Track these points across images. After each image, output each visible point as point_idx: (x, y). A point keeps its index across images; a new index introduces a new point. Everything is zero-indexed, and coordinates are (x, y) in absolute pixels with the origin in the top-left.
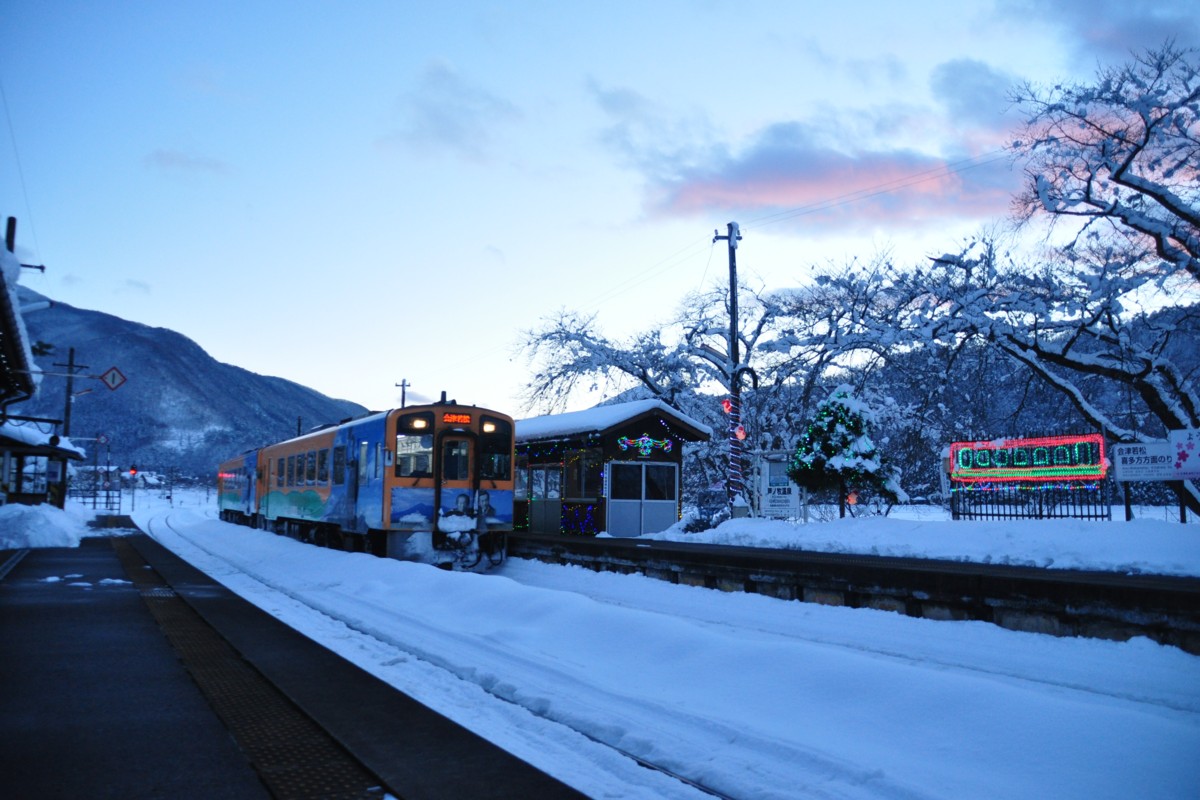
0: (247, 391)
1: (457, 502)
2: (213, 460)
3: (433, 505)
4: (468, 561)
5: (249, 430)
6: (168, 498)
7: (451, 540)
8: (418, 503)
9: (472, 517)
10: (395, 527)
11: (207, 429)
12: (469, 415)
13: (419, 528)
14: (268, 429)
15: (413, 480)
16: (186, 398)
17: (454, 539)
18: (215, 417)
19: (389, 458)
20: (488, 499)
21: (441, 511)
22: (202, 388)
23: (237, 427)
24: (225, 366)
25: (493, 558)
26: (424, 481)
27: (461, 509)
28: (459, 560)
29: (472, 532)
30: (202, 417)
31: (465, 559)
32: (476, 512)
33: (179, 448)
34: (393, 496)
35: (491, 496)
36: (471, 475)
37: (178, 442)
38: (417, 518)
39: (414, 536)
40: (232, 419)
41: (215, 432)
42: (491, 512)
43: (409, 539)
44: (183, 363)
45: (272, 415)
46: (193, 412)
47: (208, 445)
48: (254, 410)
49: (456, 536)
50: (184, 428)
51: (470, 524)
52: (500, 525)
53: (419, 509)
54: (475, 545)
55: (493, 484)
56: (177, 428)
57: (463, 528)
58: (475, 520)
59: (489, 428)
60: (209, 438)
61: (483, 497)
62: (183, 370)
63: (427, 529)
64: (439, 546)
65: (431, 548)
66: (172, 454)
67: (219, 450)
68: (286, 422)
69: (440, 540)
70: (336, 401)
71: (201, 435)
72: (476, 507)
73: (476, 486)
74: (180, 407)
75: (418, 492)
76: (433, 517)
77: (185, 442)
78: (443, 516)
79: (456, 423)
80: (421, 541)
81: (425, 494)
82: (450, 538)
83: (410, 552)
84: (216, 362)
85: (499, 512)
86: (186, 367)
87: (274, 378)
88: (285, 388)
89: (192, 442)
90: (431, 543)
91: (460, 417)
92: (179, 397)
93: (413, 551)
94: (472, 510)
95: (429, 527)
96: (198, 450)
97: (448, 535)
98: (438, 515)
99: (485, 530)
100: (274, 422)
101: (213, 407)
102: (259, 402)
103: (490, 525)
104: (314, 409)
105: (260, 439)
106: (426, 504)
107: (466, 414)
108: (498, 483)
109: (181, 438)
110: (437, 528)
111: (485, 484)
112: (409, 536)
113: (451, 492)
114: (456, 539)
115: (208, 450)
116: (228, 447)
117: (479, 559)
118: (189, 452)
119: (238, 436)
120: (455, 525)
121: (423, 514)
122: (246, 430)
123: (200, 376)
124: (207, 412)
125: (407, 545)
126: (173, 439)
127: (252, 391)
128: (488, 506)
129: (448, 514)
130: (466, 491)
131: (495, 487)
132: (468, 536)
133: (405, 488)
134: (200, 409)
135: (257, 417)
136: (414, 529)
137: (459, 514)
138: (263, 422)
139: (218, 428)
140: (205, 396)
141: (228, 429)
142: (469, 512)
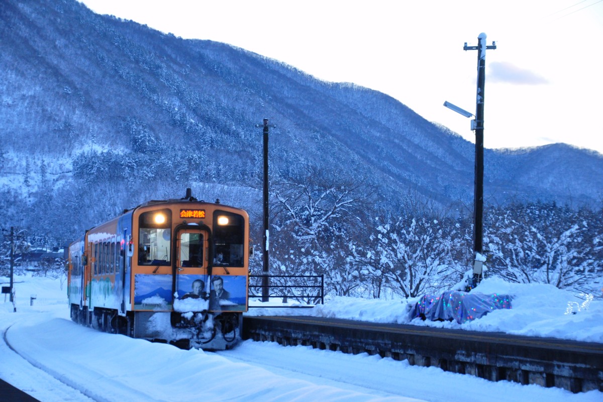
0: (154, 72)
1: (193, 286)
2: (92, 213)
3: (170, 288)
4: (203, 338)
5: (162, 152)
6: (6, 290)
7: (184, 319)
8: (158, 287)
9: (205, 299)
10: (139, 308)
11: (77, 152)
12: (204, 210)
13: (159, 309)
14: (199, 148)
15: (154, 268)
16: (34, 89)
17: (187, 319)
18: (94, 127)
19: (130, 250)
20: (222, 283)
21: (176, 295)
22: (63, 66)
23: (138, 146)
24: (109, 20)
25: (226, 336)
26: (163, 269)
27: (196, 293)
28: (195, 337)
29: (204, 312)
30: (68, 126)
31: (200, 336)
32: (208, 295)
33: (25, 191)
34: (136, 282)
35: (224, 281)
36: (205, 263)
37: (21, 178)
38: (157, 300)
39: (155, 315)
40: (127, 130)
41: (95, 155)
42: (225, 295)
43: (151, 319)
44: (23, 18)
45: (207, 121)
46: (48, 117)
47: (81, 184)
48: (169, 110)
49: (189, 315)
50: (32, 150)
51: (203, 305)
52: (233, 306)
53: (160, 293)
54: (209, 324)
55: (226, 271)
56: (18, 150)
57: (196, 309)
58: (208, 301)
59: (223, 221)
60: (83, 168)
61: (217, 282)
62: (24, 31)
63: (166, 310)
64: (178, 325)
65: (169, 325)
66: (10, 204)
67: (104, 193)
68: (236, 135)
69: (177, 319)
70: (336, 86)
71: (68, 165)
72: (208, 291)
73: (209, 272)
74: (22, 107)
75: (157, 278)
76: (170, 300)
77: (35, 178)
78: (179, 298)
79: (192, 217)
80: (160, 322)
81: (164, 279)
82: (184, 317)
83: (151, 330)
84: (89, 12)
85: (232, 295)
86: (31, 25)
87: (208, 44)
88: (230, 65)
89: (49, 176)
90: (169, 322)
91: (195, 212)
92: (19, 88)
93: (154, 329)
94: (205, 293)
95: (167, 308)
96: (61, 193)
97: (182, 315)
98: (173, 298)
99: (219, 311)
100: (211, 134)
101: (88, 105)
102: (180, 94)
103: (224, 307)
104: (289, 106)
105: (184, 168)
106: (165, 288)
107: (201, 210)
108: (230, 269)
109: (27, 170)
110: (173, 309)
111: (218, 271)
112: (151, 316)
113: (187, 278)
114: (189, 319)
115: (82, 194)
116: (122, 187)
117: (213, 336)
118: (44, 198)
119: (140, 164)
120: (188, 307)
121: (162, 296)
122: (157, 151)
123: (61, 42)
124: (77, 117)
125: (149, 324)
126: (12, 171)
127: (164, 71)
128: (222, 289)
129: (183, 297)
130: (201, 277)
131: (228, 273)
132: (200, 316)
133: (147, 275)
134: (63, 111)
135: (178, 124)
136: (154, 310)
137: (194, 296)
138: (190, 134)
139: (99, 149)
140: (70, 84)
141: (120, 150)
142: (202, 295)
